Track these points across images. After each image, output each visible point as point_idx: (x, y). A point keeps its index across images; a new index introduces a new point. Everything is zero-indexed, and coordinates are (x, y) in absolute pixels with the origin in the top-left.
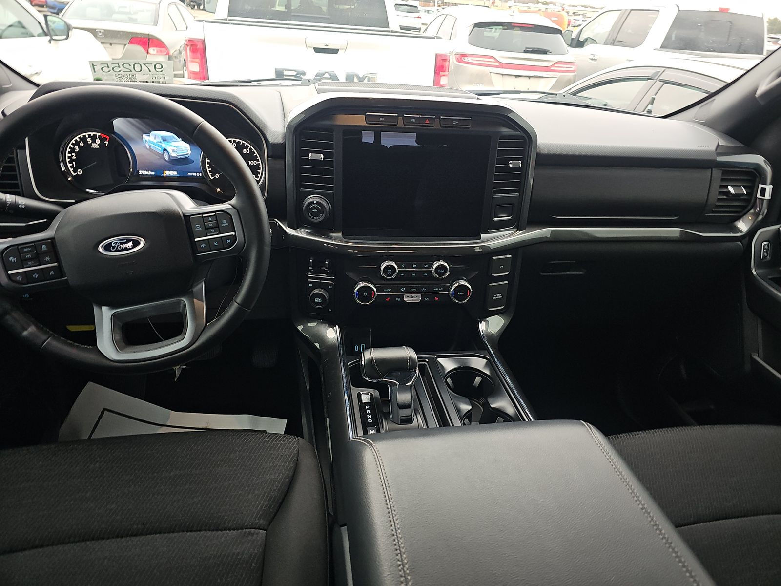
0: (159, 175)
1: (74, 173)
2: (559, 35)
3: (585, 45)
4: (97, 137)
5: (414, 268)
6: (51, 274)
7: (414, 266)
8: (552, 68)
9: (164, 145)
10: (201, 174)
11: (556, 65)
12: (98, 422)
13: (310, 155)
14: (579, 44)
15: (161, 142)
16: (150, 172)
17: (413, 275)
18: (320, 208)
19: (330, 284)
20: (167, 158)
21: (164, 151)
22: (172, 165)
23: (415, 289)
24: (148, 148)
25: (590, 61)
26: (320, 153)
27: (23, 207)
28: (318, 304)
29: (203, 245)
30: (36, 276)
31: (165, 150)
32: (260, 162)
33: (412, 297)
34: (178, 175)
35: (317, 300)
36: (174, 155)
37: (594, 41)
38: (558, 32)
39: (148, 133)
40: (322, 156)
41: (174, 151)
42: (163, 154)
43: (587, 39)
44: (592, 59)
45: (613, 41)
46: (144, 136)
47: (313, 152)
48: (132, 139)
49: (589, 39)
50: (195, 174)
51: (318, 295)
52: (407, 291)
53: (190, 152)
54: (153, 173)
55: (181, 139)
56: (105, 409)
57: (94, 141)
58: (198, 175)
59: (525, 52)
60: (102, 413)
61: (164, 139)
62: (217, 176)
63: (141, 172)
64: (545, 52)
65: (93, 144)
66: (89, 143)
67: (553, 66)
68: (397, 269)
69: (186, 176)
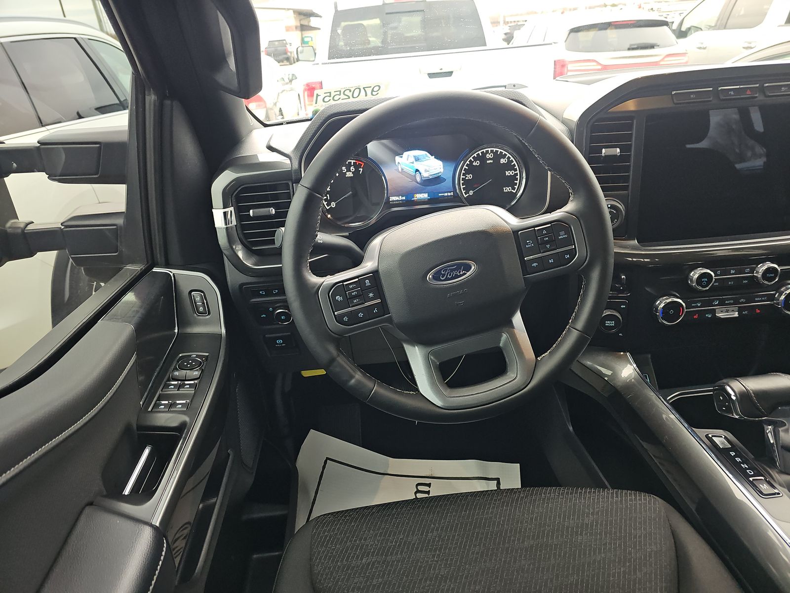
0: (409, 199)
1: (328, 206)
2: (665, 27)
3: (688, 35)
4: (352, 164)
5: (733, 274)
6: (375, 312)
7: (732, 272)
8: (661, 63)
9: (417, 165)
10: (452, 193)
11: (666, 59)
12: (322, 473)
13: (604, 151)
14: (681, 34)
15: (413, 163)
16: (400, 197)
17: (730, 283)
18: (615, 212)
19: (623, 303)
20: (418, 179)
21: (416, 172)
22: (424, 187)
23: (732, 301)
24: (400, 170)
25: (698, 50)
26: (615, 147)
27: (321, 242)
28: (611, 328)
29: (535, 265)
30: (361, 315)
31: (417, 170)
32: (518, 172)
33: (727, 311)
34: (429, 198)
35: (608, 323)
36: (426, 175)
37: (698, 29)
38: (663, 23)
39: (400, 154)
40: (618, 150)
41: (426, 171)
42: (415, 176)
43: (689, 29)
44: (700, 48)
45: (723, 24)
46: (397, 158)
47: (606, 147)
48: (384, 163)
49: (692, 28)
50: (446, 194)
51: (610, 317)
52: (722, 303)
53: (442, 170)
54: (404, 198)
55: (433, 157)
56: (327, 459)
57: (349, 170)
58: (449, 194)
59: (629, 49)
60: (325, 462)
61: (417, 159)
62: (471, 193)
63: (392, 198)
64: (652, 47)
65: (347, 173)
66: (344, 171)
67: (662, 60)
68: (714, 277)
69: (438, 197)
